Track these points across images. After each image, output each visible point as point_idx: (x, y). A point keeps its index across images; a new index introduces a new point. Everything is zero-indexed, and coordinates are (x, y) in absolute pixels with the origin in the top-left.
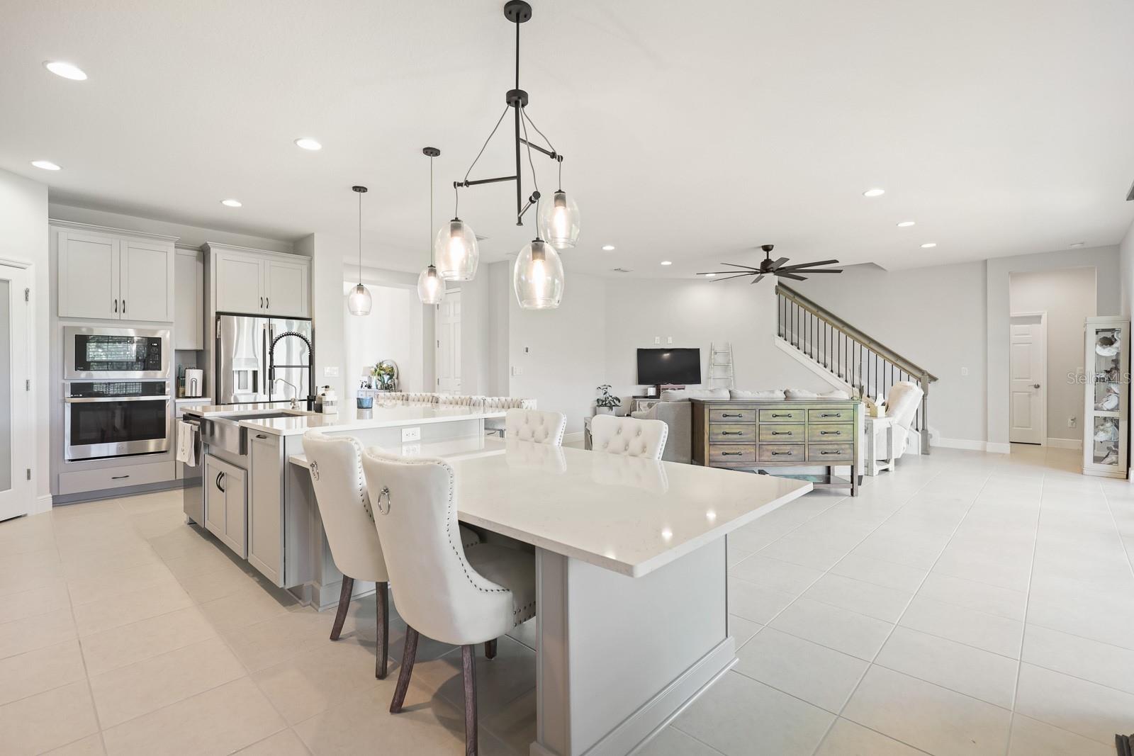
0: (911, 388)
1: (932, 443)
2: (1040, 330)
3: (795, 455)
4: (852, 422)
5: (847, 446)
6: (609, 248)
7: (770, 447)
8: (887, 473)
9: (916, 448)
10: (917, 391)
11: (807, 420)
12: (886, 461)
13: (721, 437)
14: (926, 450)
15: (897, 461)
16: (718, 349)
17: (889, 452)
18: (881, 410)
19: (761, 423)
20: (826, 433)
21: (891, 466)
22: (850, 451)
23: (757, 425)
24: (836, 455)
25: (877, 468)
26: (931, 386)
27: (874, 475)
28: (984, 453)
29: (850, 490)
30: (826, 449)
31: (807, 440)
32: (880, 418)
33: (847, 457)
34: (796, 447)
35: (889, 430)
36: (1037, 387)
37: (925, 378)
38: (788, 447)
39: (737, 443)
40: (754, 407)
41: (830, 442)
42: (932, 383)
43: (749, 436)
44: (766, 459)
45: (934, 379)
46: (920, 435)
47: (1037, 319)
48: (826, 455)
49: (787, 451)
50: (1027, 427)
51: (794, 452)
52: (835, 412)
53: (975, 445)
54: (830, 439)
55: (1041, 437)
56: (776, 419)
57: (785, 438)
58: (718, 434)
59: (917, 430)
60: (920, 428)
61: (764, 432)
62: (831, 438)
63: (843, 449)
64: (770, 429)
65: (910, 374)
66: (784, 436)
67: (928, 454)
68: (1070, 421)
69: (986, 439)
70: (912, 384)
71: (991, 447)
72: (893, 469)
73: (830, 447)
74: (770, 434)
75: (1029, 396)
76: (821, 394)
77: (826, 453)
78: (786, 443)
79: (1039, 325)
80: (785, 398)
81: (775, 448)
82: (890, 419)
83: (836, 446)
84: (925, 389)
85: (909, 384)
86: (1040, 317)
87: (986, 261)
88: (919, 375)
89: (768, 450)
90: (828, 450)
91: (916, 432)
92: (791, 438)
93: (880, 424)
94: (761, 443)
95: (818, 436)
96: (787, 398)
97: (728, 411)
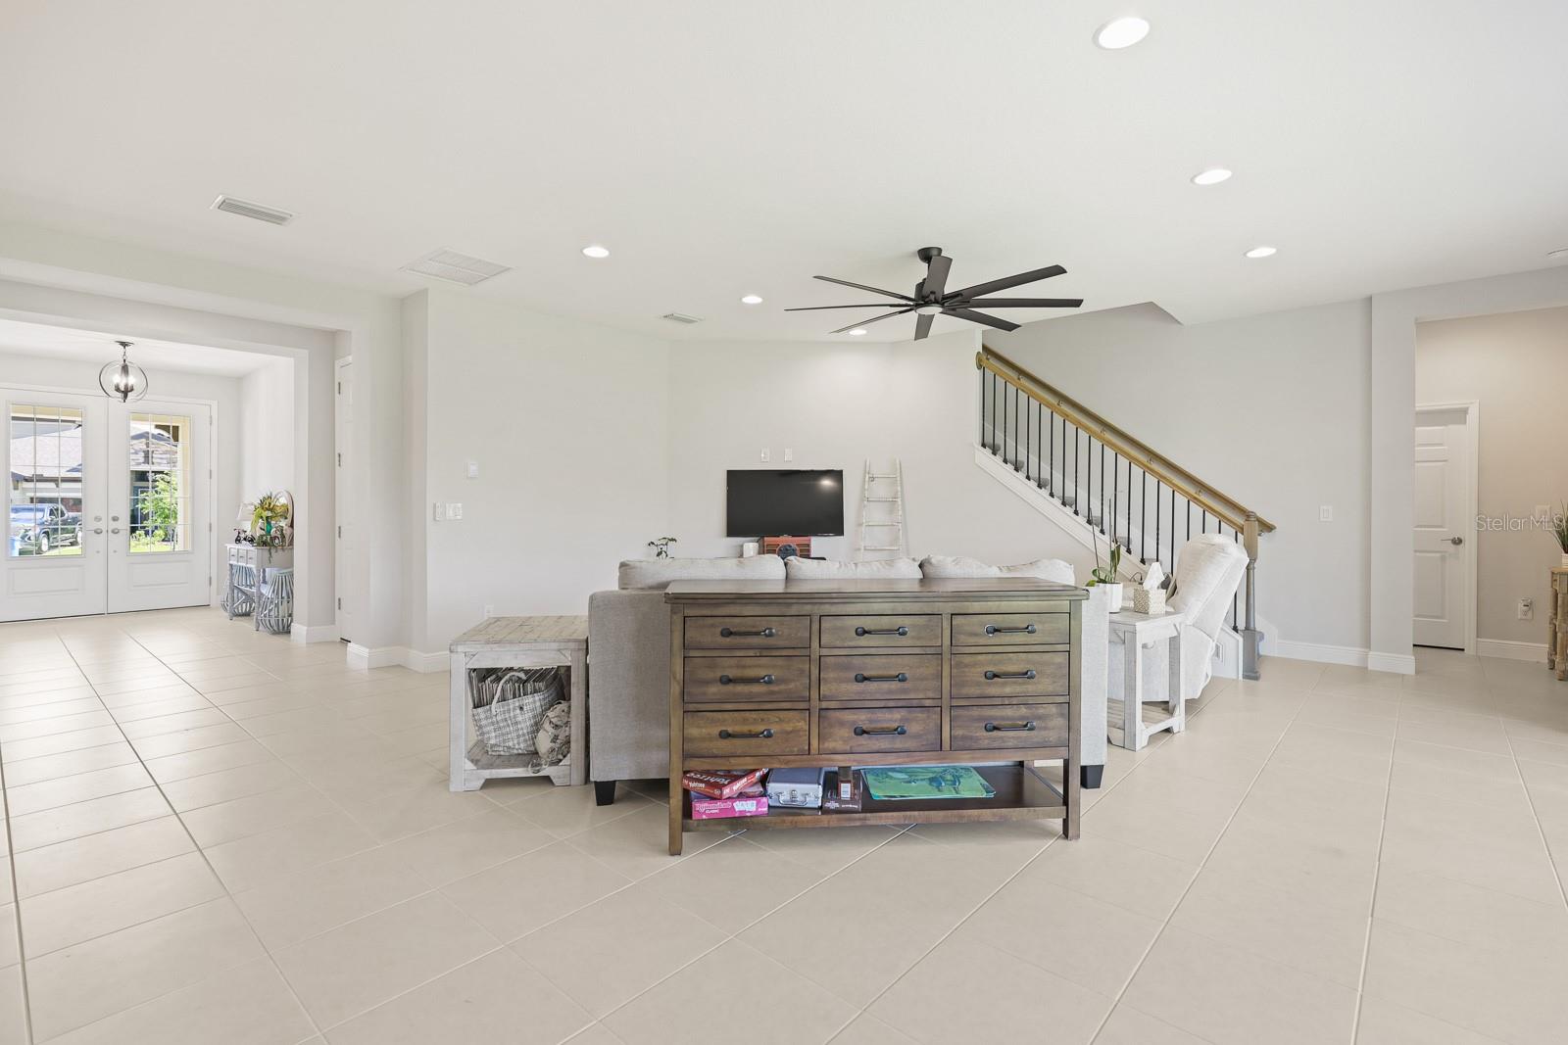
0: (1222, 549)
1: (1264, 649)
2: (1465, 434)
3: (917, 736)
4: (1067, 647)
5: (1053, 709)
6: (596, 252)
7: (849, 716)
8: (1169, 736)
9: (1233, 666)
10: (1237, 555)
11: (947, 641)
12: (1166, 707)
13: (714, 690)
14: (1251, 672)
15: (1191, 704)
16: (875, 472)
17: (1174, 687)
18: (1157, 598)
19: (824, 652)
20: (995, 676)
21: (1177, 721)
22: (1061, 722)
23: (815, 656)
24: (1024, 734)
25: (1143, 732)
26: (1263, 542)
27: (1138, 747)
28: (1362, 673)
29: (1060, 821)
30: (996, 718)
31: (946, 694)
32: (1156, 616)
33: (1052, 736)
34: (920, 715)
35: (1174, 643)
36: (1458, 542)
37: (1251, 526)
38: (897, 715)
39: (763, 707)
40: (807, 609)
41: (1007, 701)
42: (1266, 535)
43: (792, 686)
44: (839, 745)
45: (1268, 528)
46: (1241, 640)
47: (1459, 415)
48: (995, 733)
49: (895, 725)
50: (1437, 617)
51: (913, 728)
52: (1019, 621)
53: (1347, 655)
54: (1008, 690)
55: (1467, 637)
56: (864, 641)
57: (890, 692)
58: (707, 682)
59: (1235, 629)
60: (1241, 625)
61: (832, 675)
62: (1009, 688)
63: (1040, 718)
64: (847, 668)
65: (1222, 518)
66: (885, 685)
67: (1256, 678)
68: (1521, 606)
69: (1367, 643)
70: (1226, 539)
71: (1377, 661)
72: (1183, 728)
73: (1009, 712)
74: (847, 681)
75: (1443, 559)
76: (1009, 569)
77: (995, 728)
78: (891, 704)
79: (1462, 427)
80: (921, 580)
81: (862, 719)
82: (1177, 619)
83: (1023, 711)
84: (1251, 550)
85: (1219, 539)
86: (1465, 411)
87: (1370, 299)
88: (1240, 520)
89: (842, 724)
90: (1003, 718)
91: (1233, 633)
92: (904, 691)
93: (1151, 632)
94: (824, 705)
95: (978, 684)
96: (925, 580)
97: (737, 620)
